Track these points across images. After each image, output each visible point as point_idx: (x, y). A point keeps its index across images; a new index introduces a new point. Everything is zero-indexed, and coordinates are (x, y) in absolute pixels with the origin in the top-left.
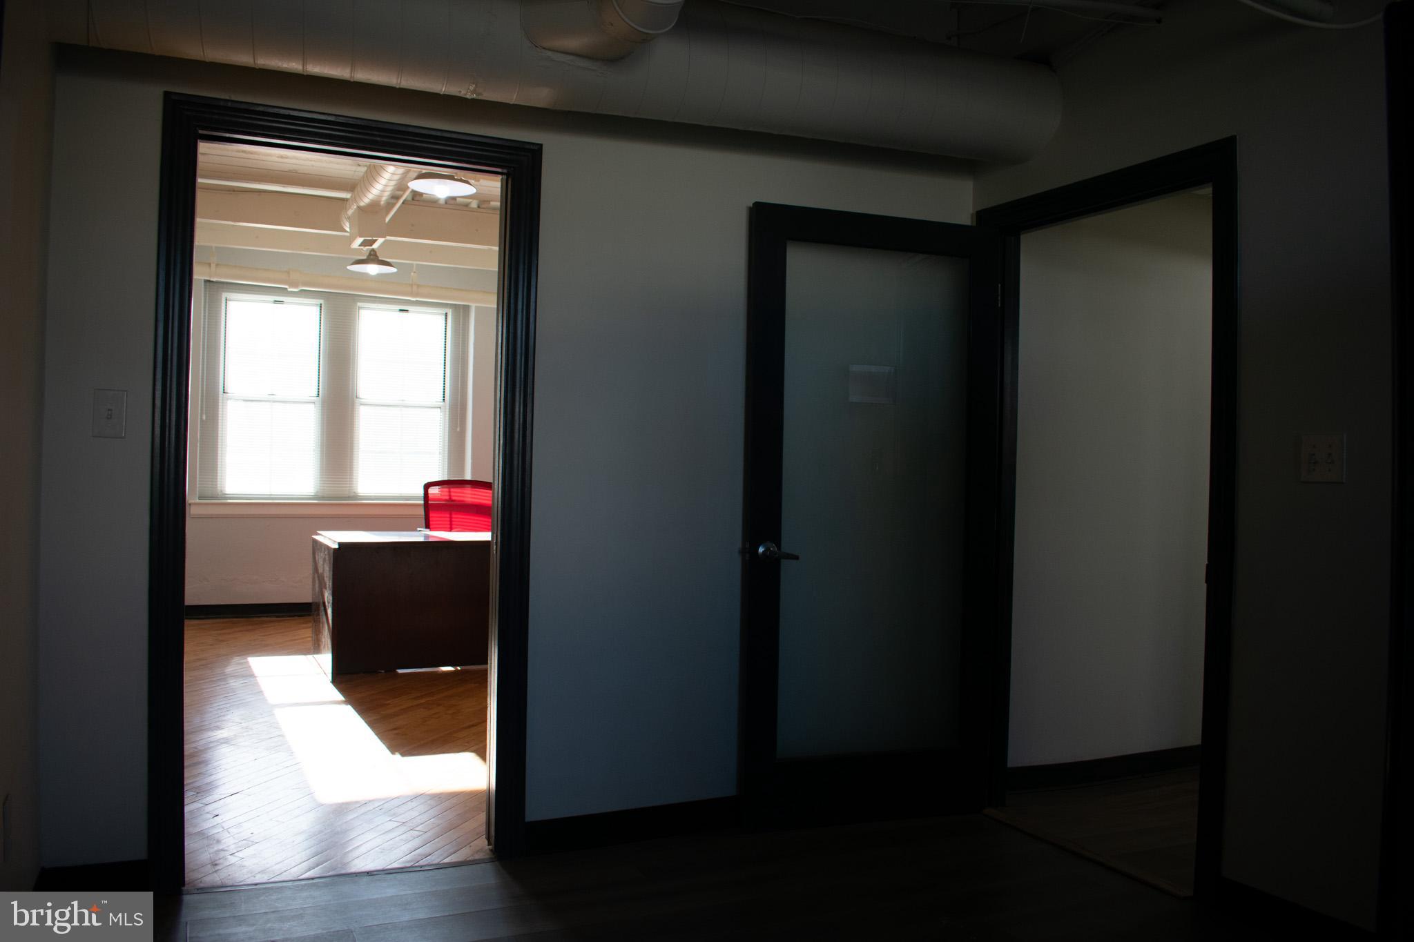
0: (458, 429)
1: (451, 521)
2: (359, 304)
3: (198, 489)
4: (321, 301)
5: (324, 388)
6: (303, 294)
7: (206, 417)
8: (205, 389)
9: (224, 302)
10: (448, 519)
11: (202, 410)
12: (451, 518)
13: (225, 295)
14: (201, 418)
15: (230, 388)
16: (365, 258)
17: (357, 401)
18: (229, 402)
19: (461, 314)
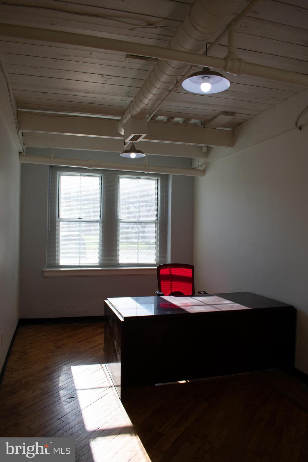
0: (164, 233)
1: (171, 286)
2: (119, 176)
3: (47, 264)
4: (102, 175)
5: (103, 215)
6: (94, 171)
7: (50, 230)
8: (50, 217)
9: (58, 176)
10: (170, 285)
11: (48, 227)
12: (171, 284)
13: (58, 173)
14: (48, 230)
15: (62, 216)
16: (129, 149)
17: (118, 221)
18: (61, 222)
19: (165, 179)
